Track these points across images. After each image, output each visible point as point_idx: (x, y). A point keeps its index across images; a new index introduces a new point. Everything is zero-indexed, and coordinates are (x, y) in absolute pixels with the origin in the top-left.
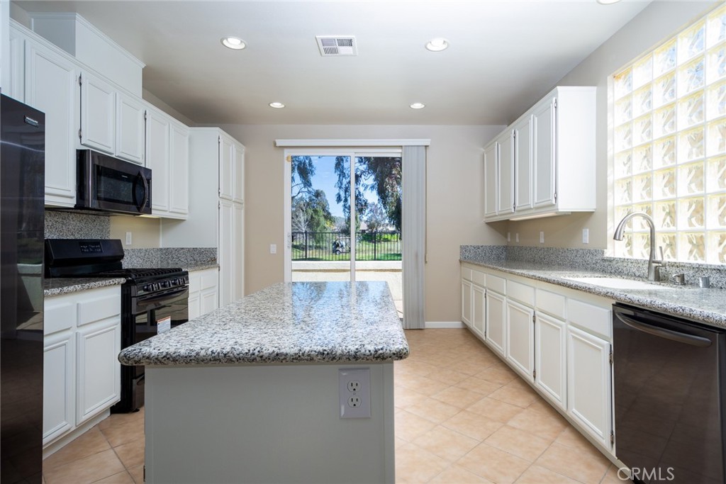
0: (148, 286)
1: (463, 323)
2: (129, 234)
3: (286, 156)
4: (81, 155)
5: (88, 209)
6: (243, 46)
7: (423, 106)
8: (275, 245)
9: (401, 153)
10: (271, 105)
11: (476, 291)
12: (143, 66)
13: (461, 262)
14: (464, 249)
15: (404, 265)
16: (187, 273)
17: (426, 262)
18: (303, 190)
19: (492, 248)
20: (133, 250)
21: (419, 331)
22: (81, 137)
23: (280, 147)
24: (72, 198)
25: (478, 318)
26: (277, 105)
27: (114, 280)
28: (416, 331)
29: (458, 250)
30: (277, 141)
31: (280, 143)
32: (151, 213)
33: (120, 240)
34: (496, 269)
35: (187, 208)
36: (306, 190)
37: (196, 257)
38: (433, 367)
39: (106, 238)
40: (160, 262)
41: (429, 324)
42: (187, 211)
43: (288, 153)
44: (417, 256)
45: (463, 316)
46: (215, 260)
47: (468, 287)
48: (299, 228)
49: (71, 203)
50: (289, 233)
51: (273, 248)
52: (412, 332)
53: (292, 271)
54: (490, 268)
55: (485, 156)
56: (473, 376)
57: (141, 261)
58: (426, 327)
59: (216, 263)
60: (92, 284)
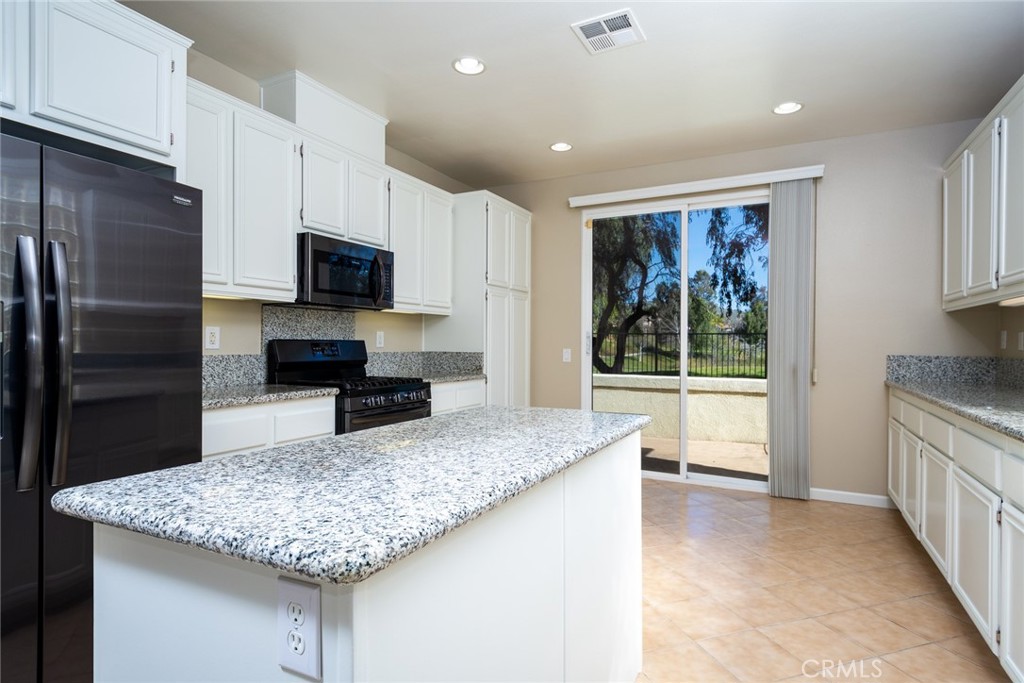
0: (367, 399)
1: (891, 501)
2: (380, 335)
3: (584, 220)
4: (302, 238)
5: (308, 303)
6: (481, 68)
7: (799, 107)
8: (569, 350)
9: (768, 196)
10: (553, 148)
11: (909, 443)
12: (386, 122)
13: (887, 386)
14: (896, 362)
15: (771, 386)
16: (429, 384)
17: (813, 384)
18: (663, 271)
19: (960, 362)
20: (386, 354)
21: (795, 503)
22: (302, 218)
23: (577, 208)
24: (291, 291)
25: (911, 493)
26: (561, 147)
27: (323, 390)
28: (790, 502)
29: (884, 363)
30: (570, 199)
31: (575, 202)
32: (392, 307)
33: (363, 342)
34: (936, 403)
35: (449, 300)
36: (667, 271)
37: (460, 364)
38: (792, 573)
39: (351, 339)
40: (421, 370)
41: (817, 493)
42: (449, 304)
43: (590, 216)
44: (795, 372)
45: (890, 487)
46: (481, 368)
47: (896, 435)
48: (671, 326)
49: (291, 297)
50: (588, 333)
51: (567, 355)
52: (782, 503)
53: (593, 387)
54: (926, 399)
55: (946, 181)
56: (867, 608)
57: (396, 368)
58: (812, 497)
59: (481, 372)
60: (293, 394)
